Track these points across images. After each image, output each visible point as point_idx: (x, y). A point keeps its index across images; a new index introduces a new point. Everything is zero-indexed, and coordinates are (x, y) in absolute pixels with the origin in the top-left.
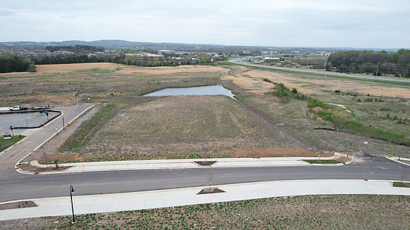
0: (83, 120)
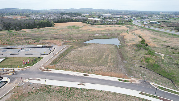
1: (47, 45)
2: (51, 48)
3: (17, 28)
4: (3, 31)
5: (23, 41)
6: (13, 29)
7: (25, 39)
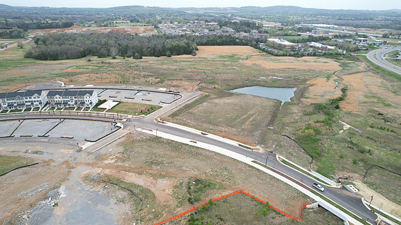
0: (187, 103)
1: (172, 89)
2: (176, 94)
3: (137, 54)
4: (118, 59)
5: (142, 80)
6: (130, 57)
7: (144, 76)
